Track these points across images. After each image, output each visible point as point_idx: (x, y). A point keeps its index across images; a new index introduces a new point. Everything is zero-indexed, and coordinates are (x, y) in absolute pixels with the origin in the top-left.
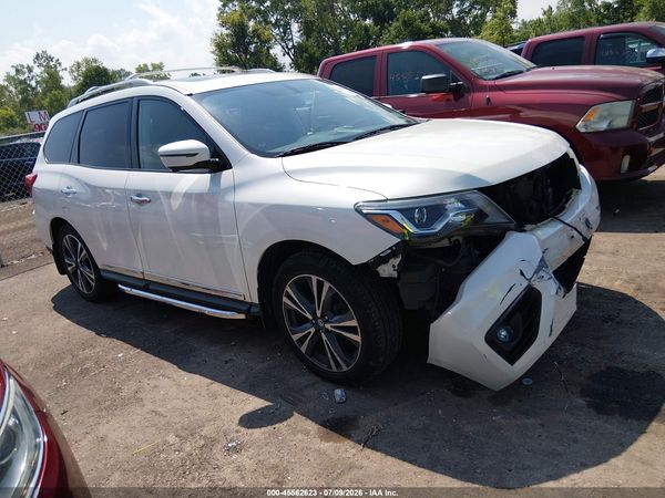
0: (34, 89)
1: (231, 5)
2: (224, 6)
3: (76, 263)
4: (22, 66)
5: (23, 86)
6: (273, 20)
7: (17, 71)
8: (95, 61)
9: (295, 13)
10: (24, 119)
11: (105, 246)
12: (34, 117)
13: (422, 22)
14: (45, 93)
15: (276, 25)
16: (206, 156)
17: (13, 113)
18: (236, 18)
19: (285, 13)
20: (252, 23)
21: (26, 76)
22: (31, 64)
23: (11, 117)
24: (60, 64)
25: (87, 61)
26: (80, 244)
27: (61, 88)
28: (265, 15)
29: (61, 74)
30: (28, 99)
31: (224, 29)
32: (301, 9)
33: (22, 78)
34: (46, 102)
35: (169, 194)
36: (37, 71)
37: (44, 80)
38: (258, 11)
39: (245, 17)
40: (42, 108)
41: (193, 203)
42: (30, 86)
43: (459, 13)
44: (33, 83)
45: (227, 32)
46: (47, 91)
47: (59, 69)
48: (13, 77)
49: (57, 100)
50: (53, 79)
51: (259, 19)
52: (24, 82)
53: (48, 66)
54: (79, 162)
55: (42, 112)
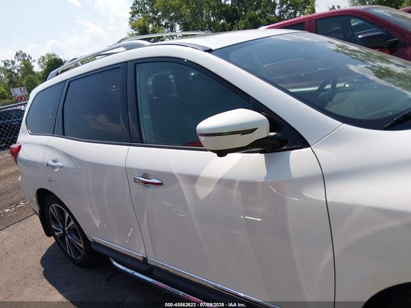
0: (16, 74)
1: (137, 16)
2: (133, 16)
3: (64, 231)
4: (8, 61)
5: (9, 73)
6: (163, 23)
7: (5, 64)
8: (54, 55)
9: (177, 19)
10: (10, 94)
11: (97, 223)
12: (17, 92)
13: (261, 18)
14: (23, 77)
15: (166, 26)
16: (264, 132)
17: (4, 90)
18: (141, 23)
19: (171, 19)
20: (151, 26)
21: (11, 67)
22: (14, 59)
23: (3, 92)
24: (31, 58)
25: (48, 55)
26: (67, 215)
27: (33, 73)
28: (158, 20)
29: (33, 64)
30: (13, 82)
31: (133, 30)
32: (181, 16)
33: (8, 68)
34: (24, 82)
35: (193, 179)
36: (18, 63)
37: (22, 69)
38: (154, 18)
39: (147, 23)
40: (22, 86)
41: (235, 193)
42: (14, 73)
43: (280, 12)
44: (16, 71)
45: (136, 32)
46: (24, 75)
47: (31, 61)
48: (3, 68)
49: (31, 81)
50: (27, 67)
51: (155, 23)
52: (10, 71)
53: (24, 60)
54: (63, 134)
55: (22, 88)
